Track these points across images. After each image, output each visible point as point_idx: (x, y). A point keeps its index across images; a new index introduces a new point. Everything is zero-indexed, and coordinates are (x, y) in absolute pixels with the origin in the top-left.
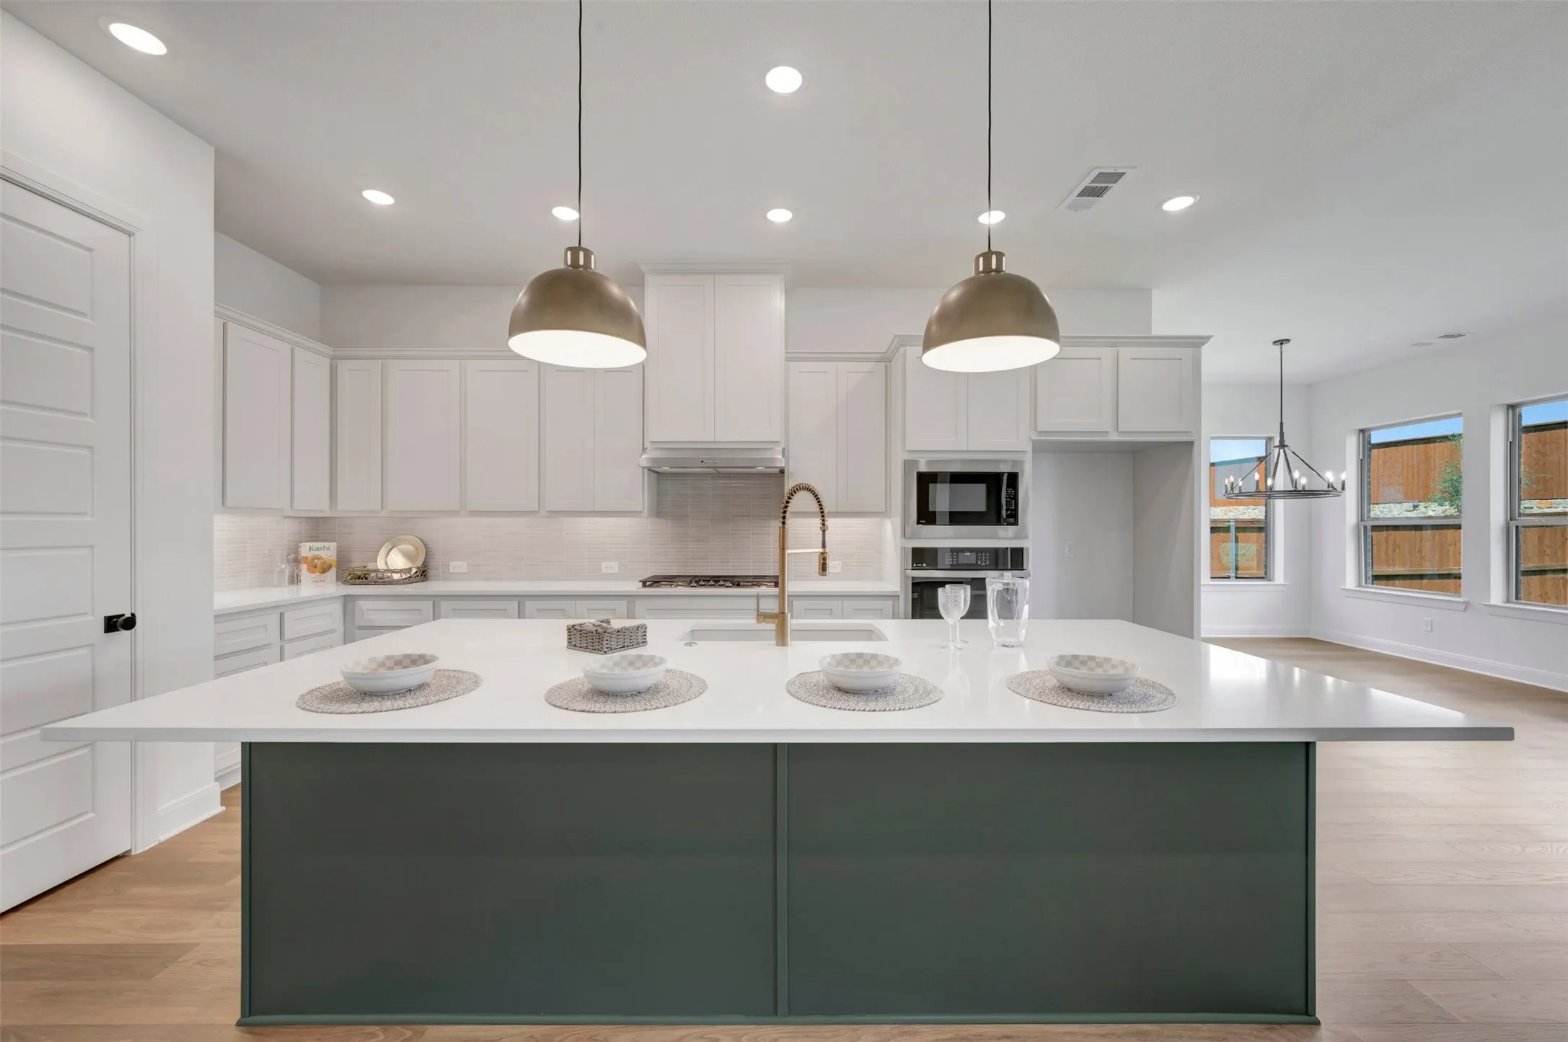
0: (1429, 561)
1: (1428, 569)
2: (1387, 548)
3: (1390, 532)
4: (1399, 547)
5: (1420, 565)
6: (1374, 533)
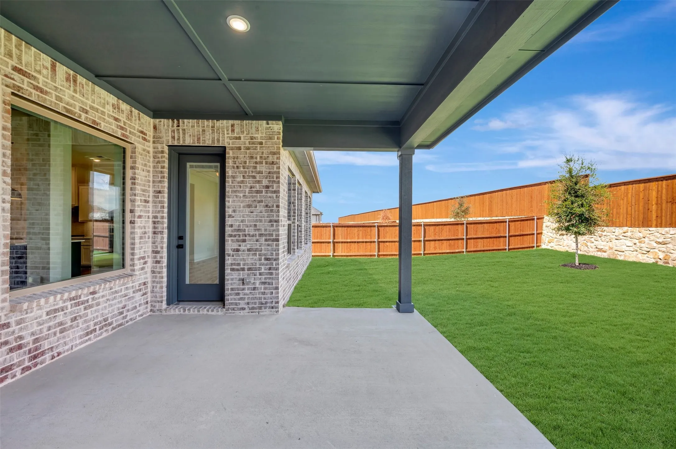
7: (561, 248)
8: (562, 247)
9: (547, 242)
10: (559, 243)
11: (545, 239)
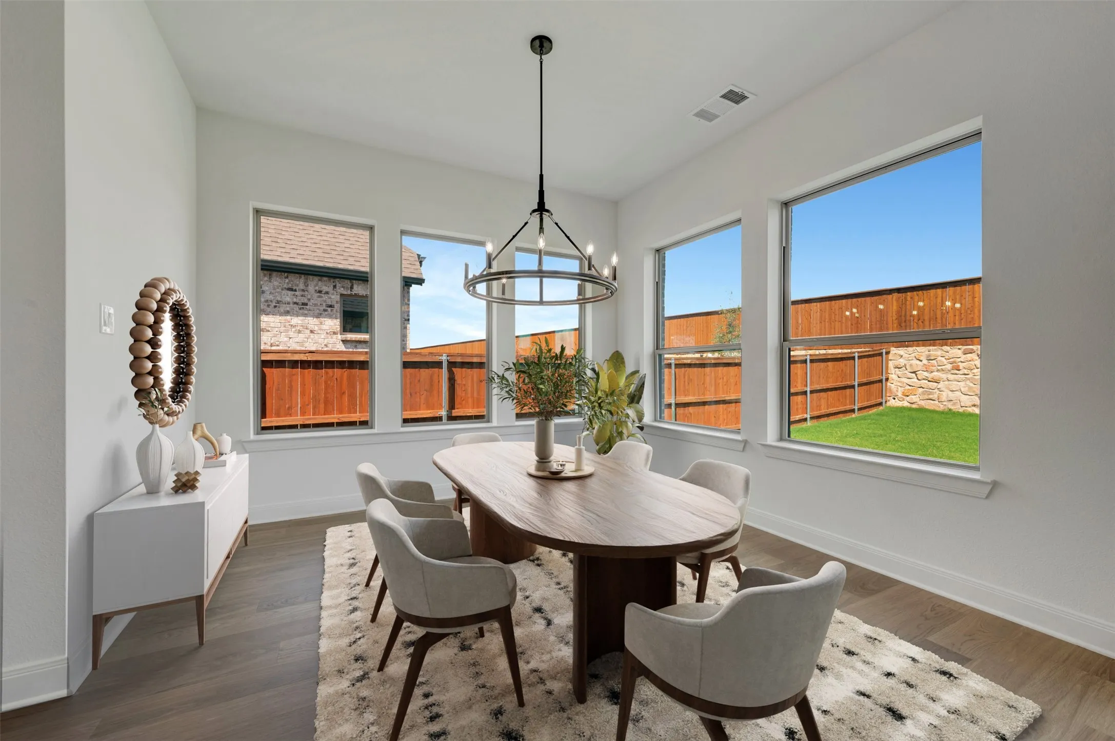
0: (709, 391)
1: (708, 398)
2: (684, 382)
3: (686, 369)
4: (691, 380)
5: (704, 394)
6: (677, 370)
7: (934, 405)
8: (937, 402)
9: (900, 394)
10: (931, 397)
11: (895, 390)
